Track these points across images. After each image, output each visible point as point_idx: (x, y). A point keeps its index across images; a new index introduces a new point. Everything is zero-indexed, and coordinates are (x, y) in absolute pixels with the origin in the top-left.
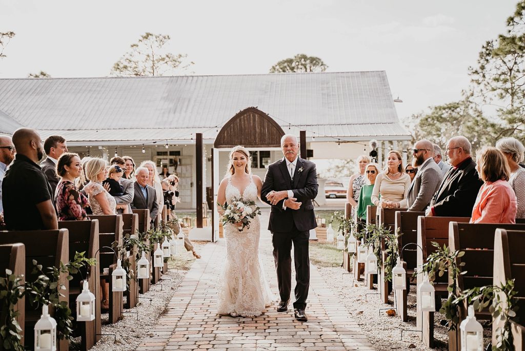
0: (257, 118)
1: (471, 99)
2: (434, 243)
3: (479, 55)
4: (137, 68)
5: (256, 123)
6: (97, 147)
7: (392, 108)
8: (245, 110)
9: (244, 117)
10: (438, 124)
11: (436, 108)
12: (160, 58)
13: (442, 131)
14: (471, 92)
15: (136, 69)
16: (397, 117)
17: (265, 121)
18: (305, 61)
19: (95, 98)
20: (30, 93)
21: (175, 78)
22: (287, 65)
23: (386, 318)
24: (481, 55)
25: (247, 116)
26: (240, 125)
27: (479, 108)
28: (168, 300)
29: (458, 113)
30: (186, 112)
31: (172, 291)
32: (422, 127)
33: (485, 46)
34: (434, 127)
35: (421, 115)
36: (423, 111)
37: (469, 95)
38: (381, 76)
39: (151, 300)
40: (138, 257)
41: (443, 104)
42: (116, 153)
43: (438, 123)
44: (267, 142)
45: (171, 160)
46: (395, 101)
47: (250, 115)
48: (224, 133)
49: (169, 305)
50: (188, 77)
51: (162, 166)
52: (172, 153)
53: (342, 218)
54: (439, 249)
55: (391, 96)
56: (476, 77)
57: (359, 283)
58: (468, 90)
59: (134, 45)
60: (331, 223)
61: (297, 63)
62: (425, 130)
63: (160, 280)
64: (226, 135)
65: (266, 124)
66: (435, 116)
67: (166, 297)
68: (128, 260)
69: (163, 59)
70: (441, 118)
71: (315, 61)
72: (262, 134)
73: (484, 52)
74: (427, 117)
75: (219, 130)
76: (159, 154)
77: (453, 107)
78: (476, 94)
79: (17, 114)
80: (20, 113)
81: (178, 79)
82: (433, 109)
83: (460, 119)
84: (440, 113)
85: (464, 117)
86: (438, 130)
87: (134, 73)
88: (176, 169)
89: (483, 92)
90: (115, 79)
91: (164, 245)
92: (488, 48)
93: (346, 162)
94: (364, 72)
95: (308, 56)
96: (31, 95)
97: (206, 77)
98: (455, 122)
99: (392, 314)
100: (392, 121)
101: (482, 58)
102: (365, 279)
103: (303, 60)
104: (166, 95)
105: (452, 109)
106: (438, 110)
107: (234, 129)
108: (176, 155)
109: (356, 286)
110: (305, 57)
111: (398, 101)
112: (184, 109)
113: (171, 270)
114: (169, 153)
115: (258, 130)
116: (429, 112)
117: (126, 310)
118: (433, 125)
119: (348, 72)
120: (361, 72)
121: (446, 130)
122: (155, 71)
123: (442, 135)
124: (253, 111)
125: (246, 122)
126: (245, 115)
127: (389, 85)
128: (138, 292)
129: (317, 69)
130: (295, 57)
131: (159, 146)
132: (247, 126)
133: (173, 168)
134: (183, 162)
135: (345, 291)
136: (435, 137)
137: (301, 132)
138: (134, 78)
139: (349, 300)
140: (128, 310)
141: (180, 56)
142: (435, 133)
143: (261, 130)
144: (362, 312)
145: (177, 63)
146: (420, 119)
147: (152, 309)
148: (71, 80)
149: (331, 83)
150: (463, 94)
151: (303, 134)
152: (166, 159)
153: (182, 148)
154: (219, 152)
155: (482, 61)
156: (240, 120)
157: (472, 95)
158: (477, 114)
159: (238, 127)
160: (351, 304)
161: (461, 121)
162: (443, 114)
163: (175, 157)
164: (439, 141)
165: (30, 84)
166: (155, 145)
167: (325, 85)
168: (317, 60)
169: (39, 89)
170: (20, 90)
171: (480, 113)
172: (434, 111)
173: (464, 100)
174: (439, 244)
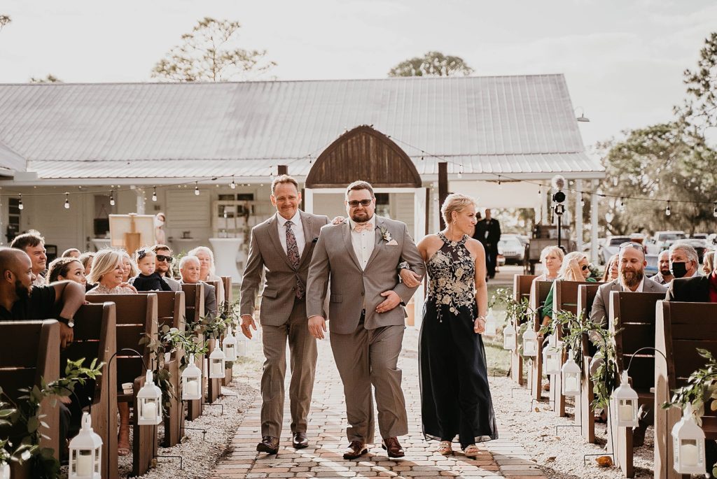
0: (372, 142)
1: (688, 119)
2: (702, 351)
3: (699, 53)
4: (190, 69)
5: (371, 149)
6: (128, 186)
7: (574, 130)
8: (353, 130)
9: (352, 141)
10: (636, 157)
11: (634, 133)
12: (226, 55)
13: (642, 167)
14: (688, 109)
15: (189, 72)
16: (582, 144)
17: (385, 147)
18: (440, 61)
19: (127, 113)
20: (29, 106)
21: (245, 84)
22: (414, 67)
23: (595, 470)
24: (704, 54)
25: (357, 139)
26: (346, 152)
27: (700, 133)
28: (232, 431)
29: (668, 140)
30: (262, 135)
31: (240, 415)
32: (612, 161)
33: (710, 39)
34: (631, 160)
35: (610, 143)
36: (613, 137)
37: (685, 114)
38: (558, 81)
39: (204, 433)
40: (184, 363)
41: (644, 126)
42: (155, 195)
43: (637, 154)
44: (386, 180)
45: (239, 208)
46: (579, 120)
47: (361, 138)
48: (321, 166)
49: (233, 440)
50: (265, 82)
51: (225, 216)
52: (241, 197)
53: (509, 299)
54: (711, 363)
55: (573, 111)
56: (695, 86)
57: (542, 405)
58: (682, 105)
59: (187, 36)
60: (492, 306)
61: (428, 65)
62: (617, 166)
63: (220, 396)
64: (323, 168)
65: (386, 152)
66: (633, 145)
67: (229, 425)
68: (166, 368)
69: (230, 58)
70: (642, 147)
71: (454, 62)
72: (380, 168)
73: (708, 49)
74: (620, 146)
75: (314, 161)
76: (221, 197)
77: (660, 131)
78: (696, 113)
79: (10, 137)
80: (14, 135)
81: (250, 87)
82: (630, 134)
83: (669, 148)
84: (639, 140)
85: (675, 147)
86: (637, 165)
87: (185, 77)
88: (247, 221)
89: (706, 109)
90: (156, 86)
91: (226, 341)
92: (715, 42)
93: (498, 212)
94: (530, 76)
95: (445, 54)
96: (30, 109)
97: (293, 83)
98: (661, 153)
99: (606, 464)
100: (575, 150)
101: (705, 58)
102: (552, 399)
103: (437, 59)
104: (232, 109)
105: (659, 134)
106: (637, 135)
107: (336, 159)
108: (246, 200)
109: (537, 410)
110: (440, 57)
111: (582, 119)
112: (260, 131)
113: (238, 380)
114: (236, 197)
115: (373, 161)
116: (623, 139)
117: (163, 449)
118: (629, 157)
119: (508, 77)
120: (527, 76)
121: (649, 164)
122: (218, 74)
123: (643, 173)
124: (365, 131)
125: (355, 149)
126: (354, 138)
127: (568, 95)
128: (183, 418)
129: (458, 73)
130: (426, 56)
131: (221, 186)
132: (356, 154)
133: (243, 219)
134: (258, 210)
135: (518, 419)
136: (631, 176)
137: (440, 164)
138: (185, 83)
139: (529, 435)
140: (167, 450)
141: (256, 53)
142: (632, 170)
143: (378, 161)
144: (553, 459)
145: (250, 63)
146: (609, 149)
147: (205, 448)
148: (90, 86)
149: (481, 93)
150: (677, 112)
151: (443, 167)
152: (232, 206)
153: (256, 190)
154: (314, 194)
155: (705, 63)
156: (346, 146)
157: (690, 113)
158: (697, 141)
159: (343, 156)
160: (532, 443)
161: (672, 151)
162: (644, 142)
163: (245, 202)
164: (637, 182)
165: (30, 92)
166: (215, 185)
167: (473, 96)
168: (458, 61)
169: (42, 100)
170: (14, 101)
171: (702, 139)
172: (631, 137)
173: (678, 121)
174: (712, 354)
